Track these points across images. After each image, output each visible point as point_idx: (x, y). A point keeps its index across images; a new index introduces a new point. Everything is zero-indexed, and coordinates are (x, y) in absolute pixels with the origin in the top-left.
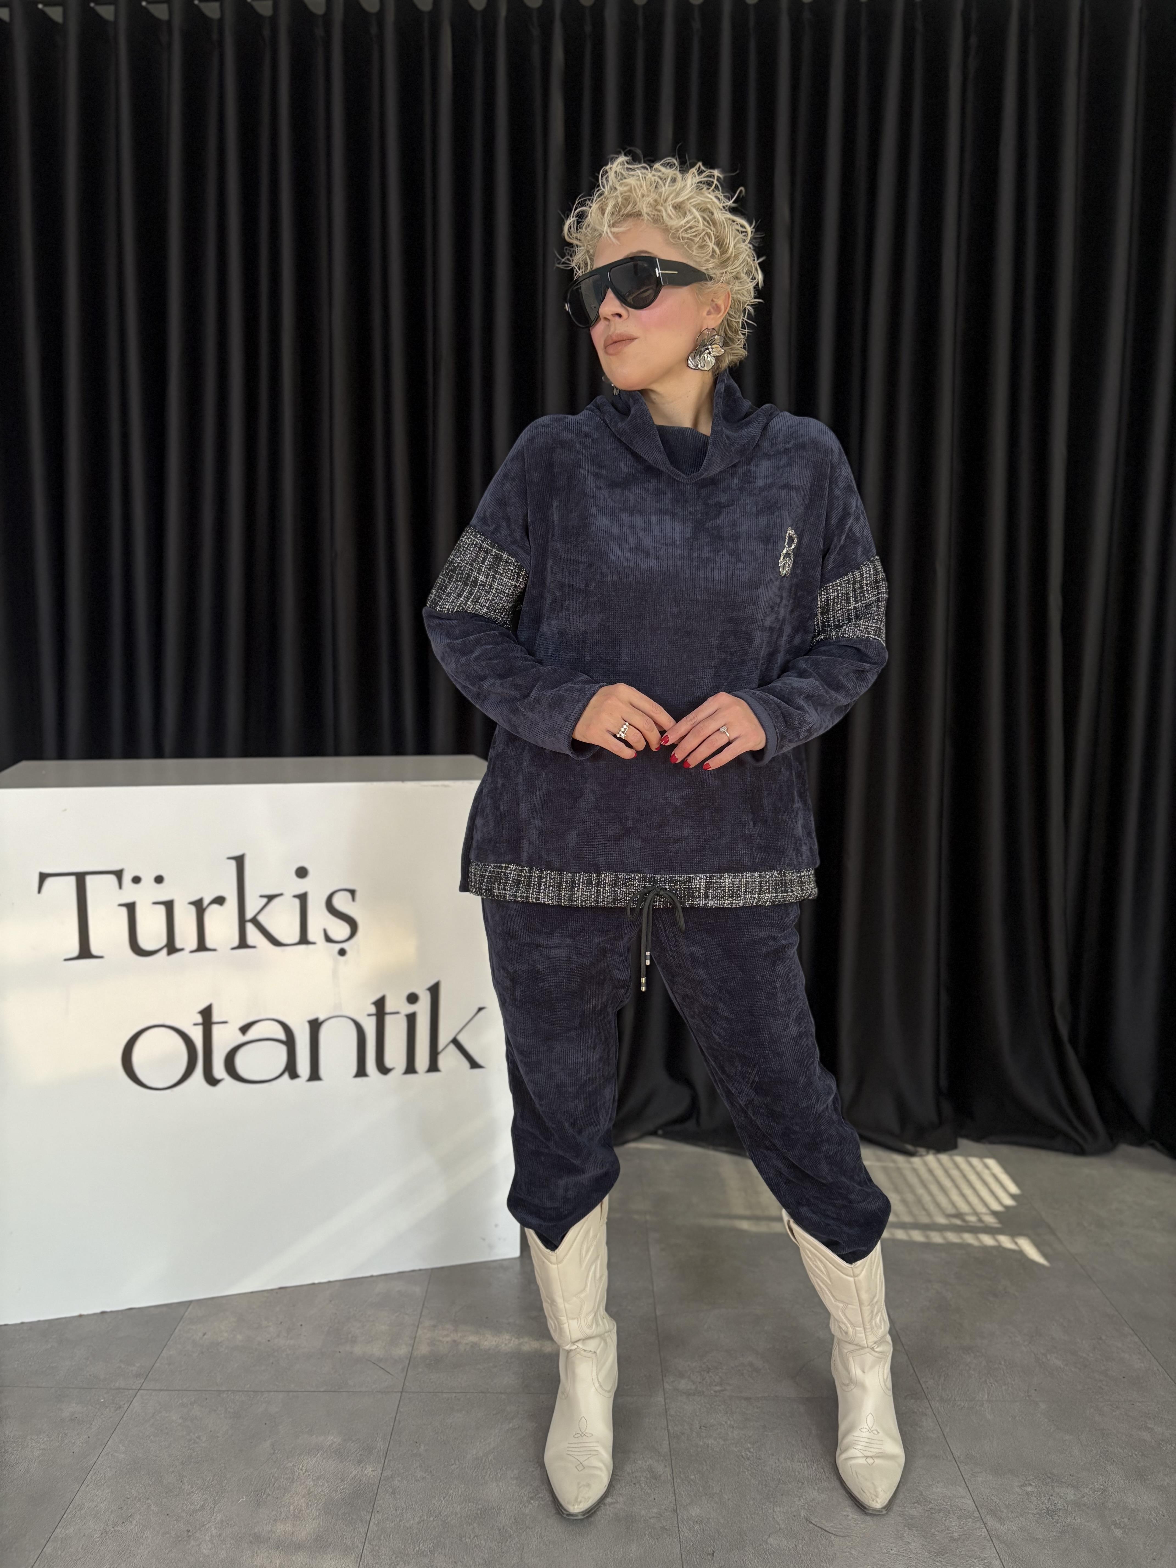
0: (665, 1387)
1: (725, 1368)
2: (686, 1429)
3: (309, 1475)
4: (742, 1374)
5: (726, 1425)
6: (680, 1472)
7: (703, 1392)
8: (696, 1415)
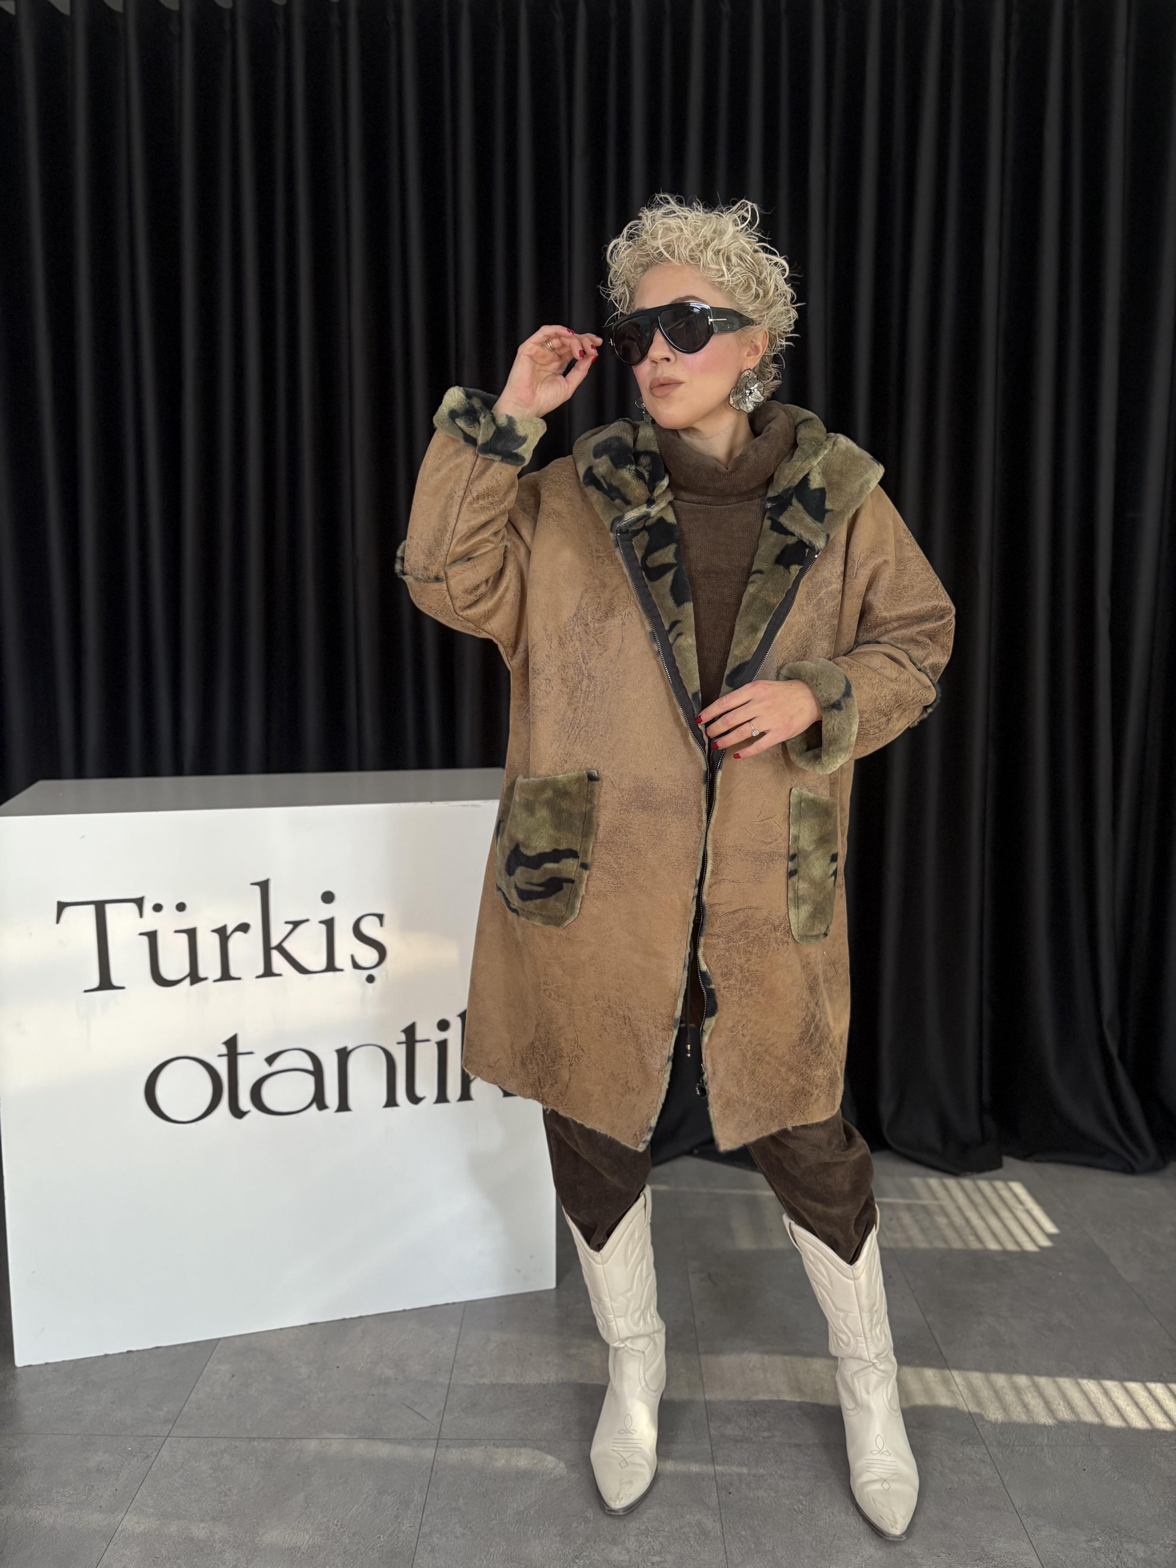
0: (711, 1433)
2: (734, 1480)
3: (345, 1531)
5: (776, 1476)
6: (730, 1527)
7: (751, 1438)
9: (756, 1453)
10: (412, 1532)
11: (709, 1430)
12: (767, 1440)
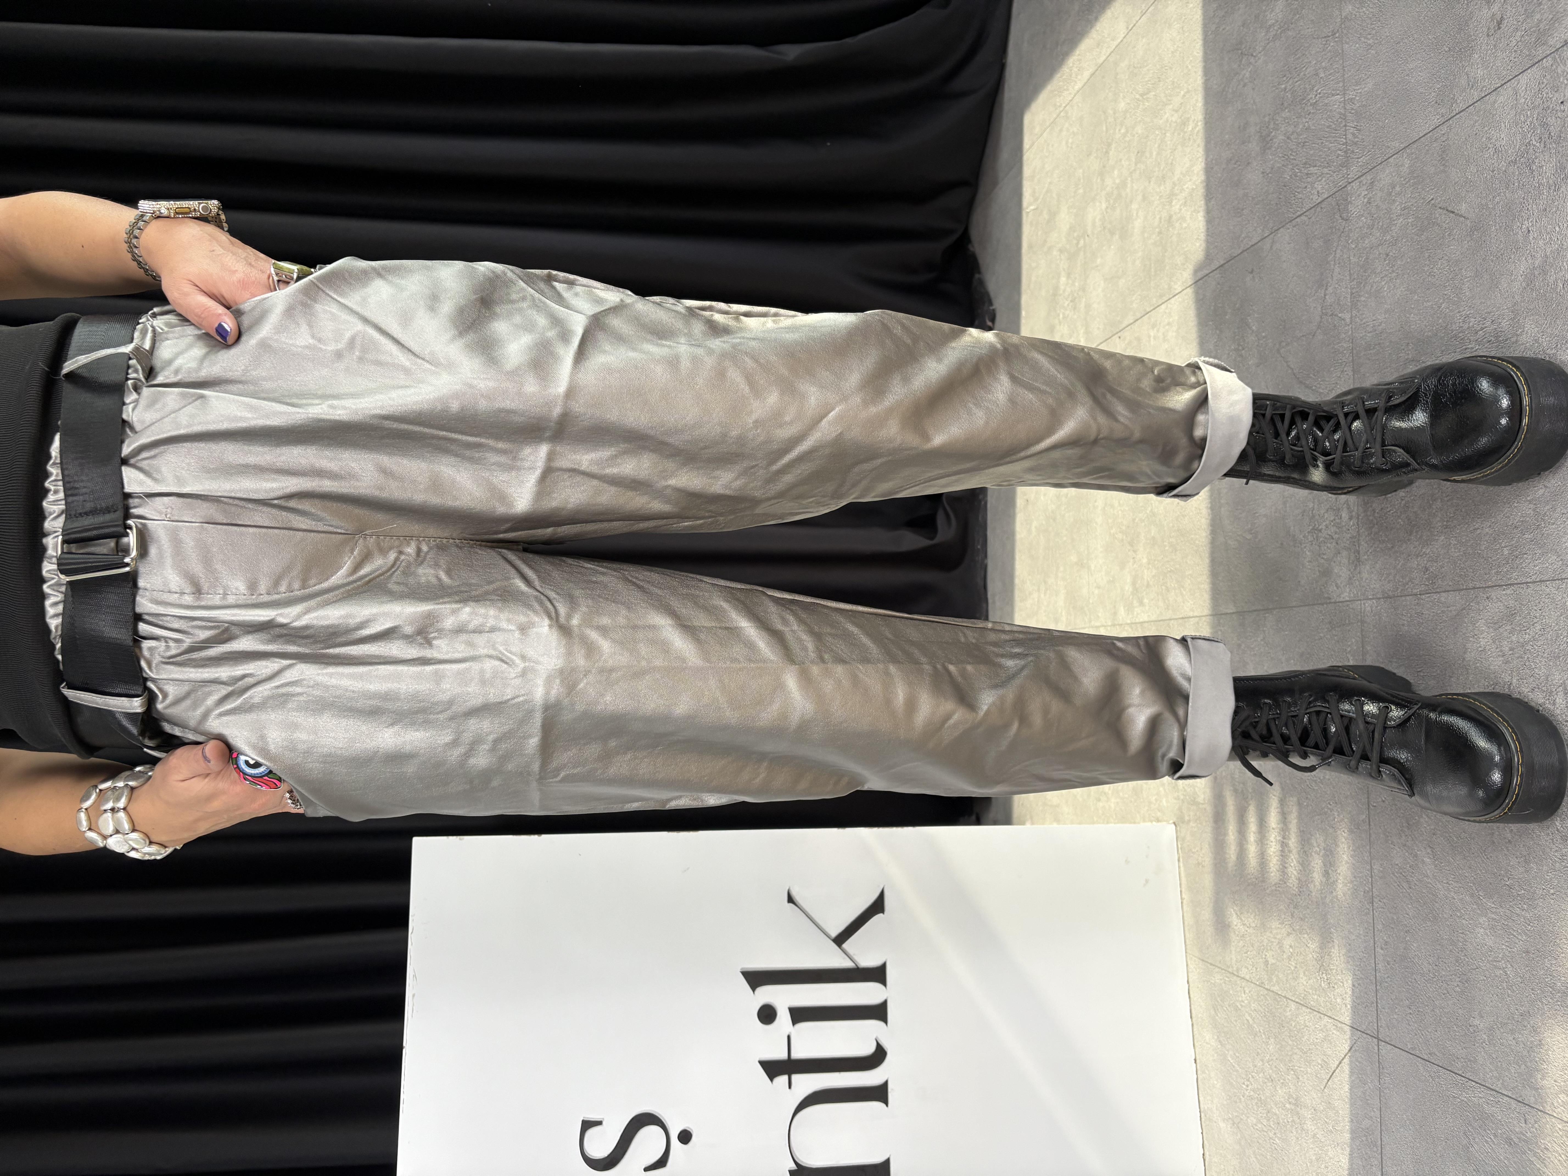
0: (1347, 599)
6: (1497, 573)
7: (1352, 537)
8: (1392, 547)
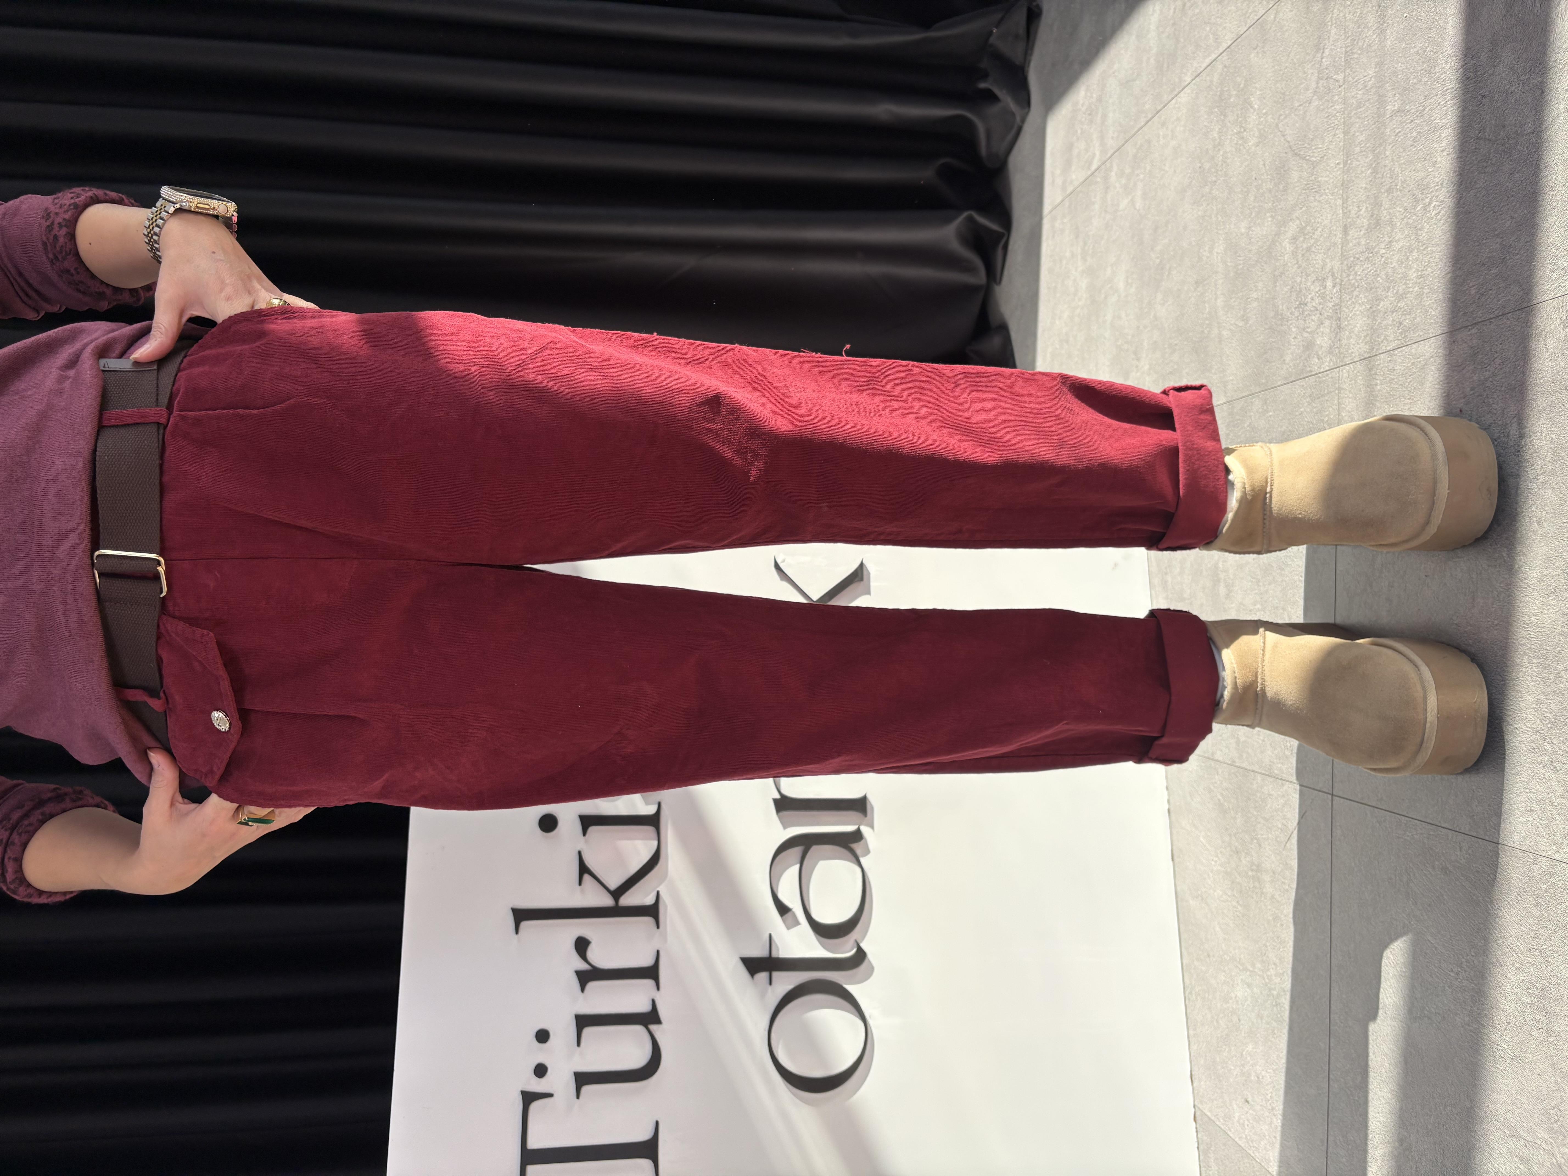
1: (1298, 280)
2: (1393, 320)
3: (1467, 961)
4: (1308, 249)
5: (1386, 255)
9: (1356, 293)
10: (1469, 848)
11: (1323, 372)
12: (1338, 280)
